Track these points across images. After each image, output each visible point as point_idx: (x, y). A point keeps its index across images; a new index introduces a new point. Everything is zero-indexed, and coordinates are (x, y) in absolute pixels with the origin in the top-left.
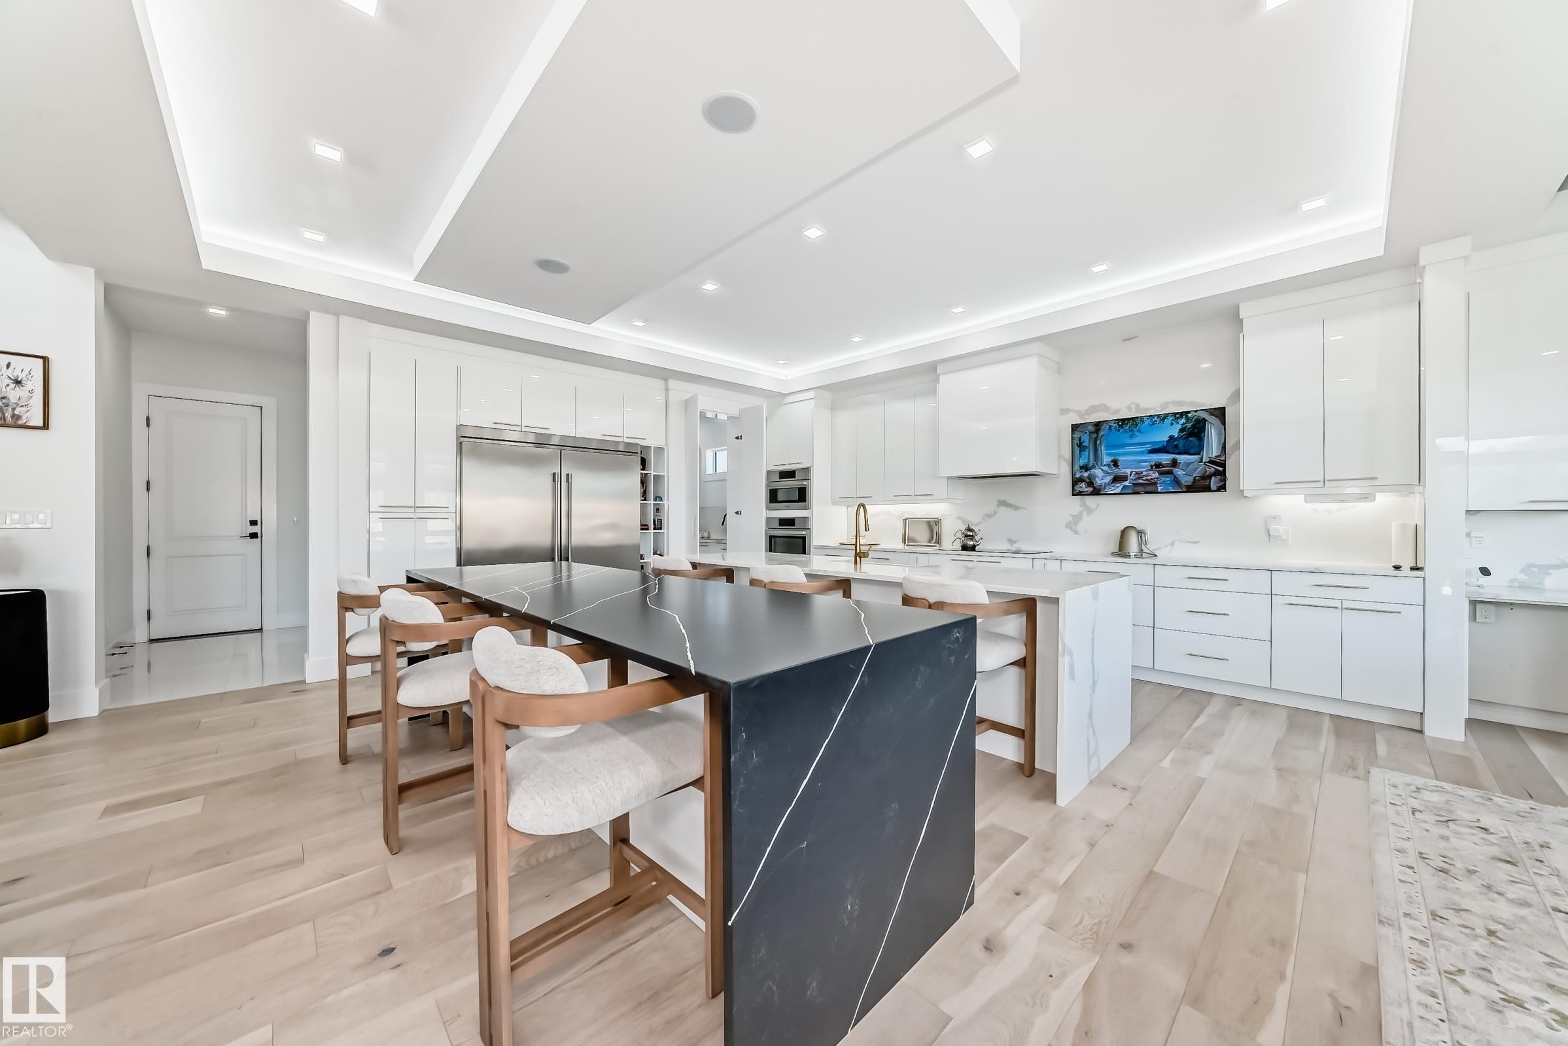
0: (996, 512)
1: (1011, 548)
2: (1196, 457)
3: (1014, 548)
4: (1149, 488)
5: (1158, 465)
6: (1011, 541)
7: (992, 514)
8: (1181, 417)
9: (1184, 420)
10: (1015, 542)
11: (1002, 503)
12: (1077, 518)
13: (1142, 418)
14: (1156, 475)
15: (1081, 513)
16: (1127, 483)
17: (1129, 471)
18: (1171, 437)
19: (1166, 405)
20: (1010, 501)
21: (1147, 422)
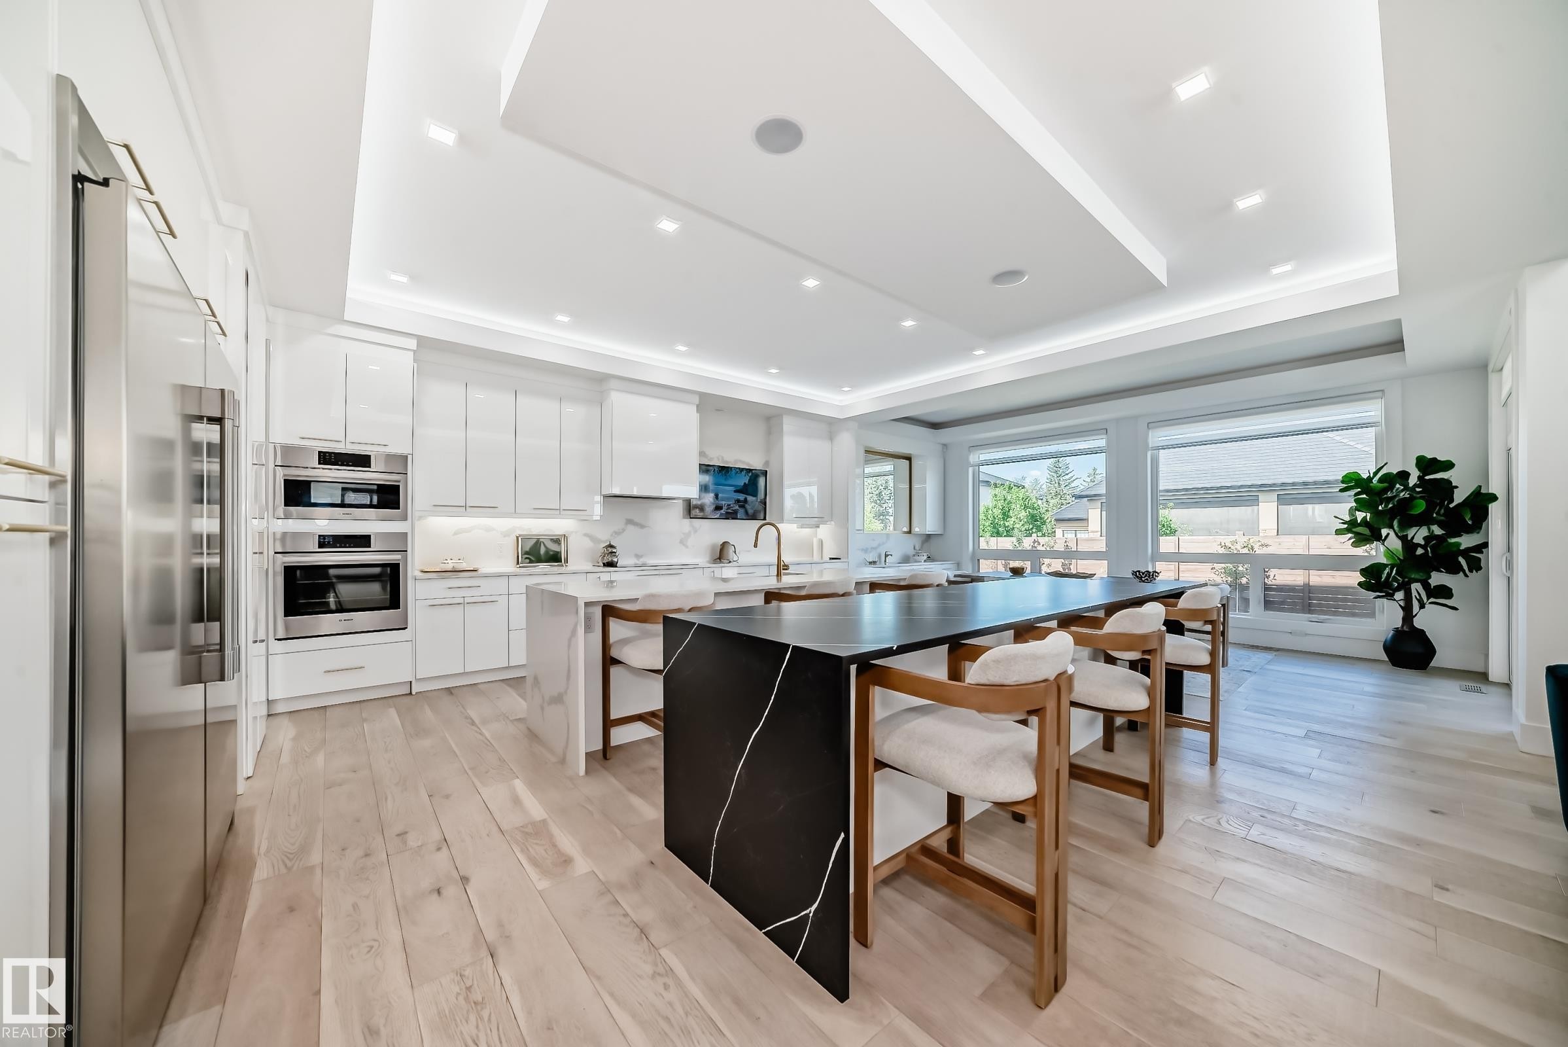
0: (624, 530)
1: (638, 562)
2: (754, 498)
3: (639, 562)
4: (734, 516)
5: (738, 501)
6: (638, 556)
7: (621, 531)
8: (749, 472)
9: (750, 474)
10: (641, 556)
11: (630, 522)
12: (688, 535)
13: (732, 468)
14: (737, 507)
15: (690, 532)
16: (722, 511)
17: (724, 503)
18: (745, 483)
19: (736, 461)
20: (636, 520)
21: (734, 471)
